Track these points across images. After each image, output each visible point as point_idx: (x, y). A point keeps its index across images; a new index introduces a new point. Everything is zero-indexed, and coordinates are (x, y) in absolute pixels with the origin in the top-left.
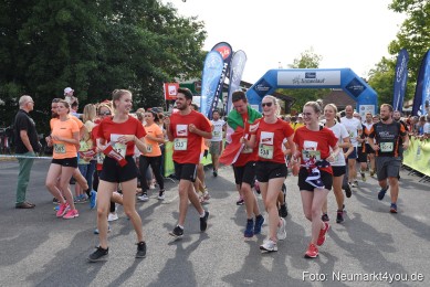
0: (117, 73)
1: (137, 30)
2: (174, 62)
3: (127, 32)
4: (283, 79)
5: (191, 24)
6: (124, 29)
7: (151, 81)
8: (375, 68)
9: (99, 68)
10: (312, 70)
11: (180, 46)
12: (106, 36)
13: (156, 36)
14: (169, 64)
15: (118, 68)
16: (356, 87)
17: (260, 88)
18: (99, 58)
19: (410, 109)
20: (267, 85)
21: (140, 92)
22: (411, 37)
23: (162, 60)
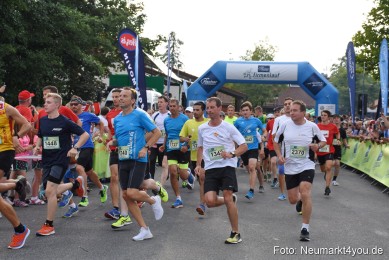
0: (39, 60)
1: (65, 10)
2: (108, 48)
3: (52, 12)
4: (233, 72)
5: (128, 6)
6: (49, 9)
7: (80, 71)
8: (339, 63)
9: (18, 53)
10: (266, 63)
11: (115, 30)
12: (27, 16)
13: (87, 18)
14: (102, 51)
15: (41, 54)
16: (314, 84)
17: (207, 82)
18: (18, 41)
19: (375, 111)
20: (215, 79)
21: (67, 83)
22: (378, 28)
23: (92, 46)
